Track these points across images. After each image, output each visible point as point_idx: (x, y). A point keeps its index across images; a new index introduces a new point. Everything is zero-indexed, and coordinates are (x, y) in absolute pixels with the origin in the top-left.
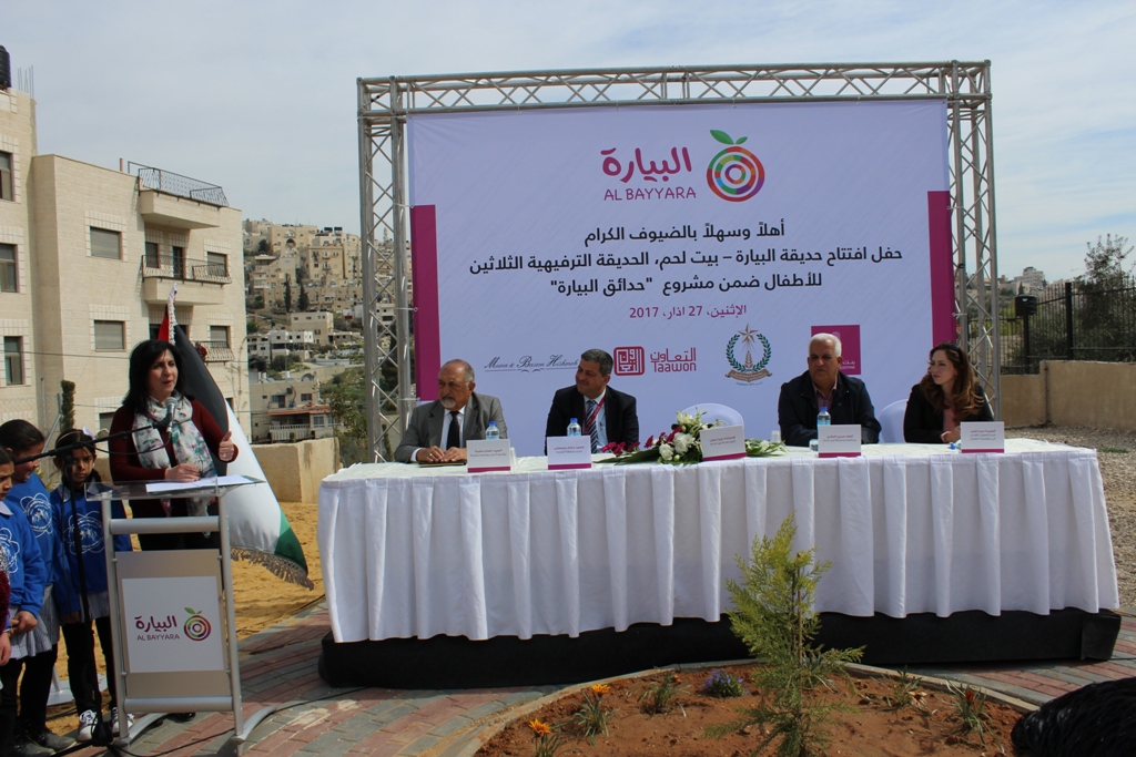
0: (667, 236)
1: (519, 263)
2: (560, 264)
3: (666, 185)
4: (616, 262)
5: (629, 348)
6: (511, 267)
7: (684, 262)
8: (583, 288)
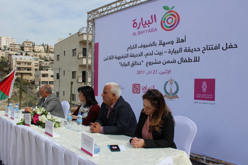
0: (148, 46)
1: (113, 57)
4: (134, 56)
5: (136, 84)
6: (111, 59)
7: (152, 55)
8: (126, 65)
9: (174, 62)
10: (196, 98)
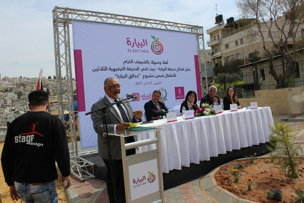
0: (143, 63)
2: (117, 69)
3: (142, 49)
4: (131, 69)
5: (136, 94)
6: (104, 70)
7: (147, 70)
8: (123, 77)
9: (162, 76)
10: (176, 99)
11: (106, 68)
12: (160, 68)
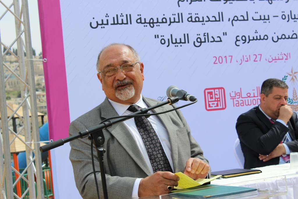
1: (128, 20)
2: (160, 21)
4: (201, 19)
5: (214, 89)
6: (122, 23)
7: (247, 20)
8: (178, 41)
9: (294, 37)
11: (129, 18)
12: (287, 13)
